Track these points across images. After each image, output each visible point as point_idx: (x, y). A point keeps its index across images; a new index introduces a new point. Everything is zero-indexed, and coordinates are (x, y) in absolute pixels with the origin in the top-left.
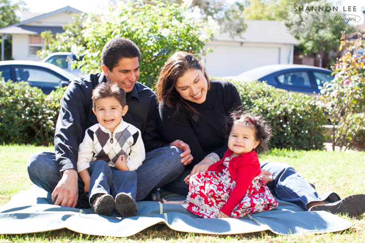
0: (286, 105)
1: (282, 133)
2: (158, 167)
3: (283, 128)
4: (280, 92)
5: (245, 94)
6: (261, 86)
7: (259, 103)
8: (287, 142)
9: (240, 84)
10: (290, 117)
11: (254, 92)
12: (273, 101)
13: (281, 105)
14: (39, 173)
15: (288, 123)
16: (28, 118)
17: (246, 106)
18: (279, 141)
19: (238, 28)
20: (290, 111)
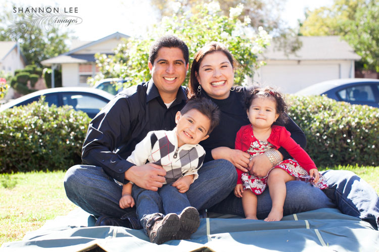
0: (349, 118)
1: (347, 149)
2: (206, 183)
3: (347, 144)
4: (342, 105)
5: (303, 109)
6: (321, 100)
7: (319, 117)
8: (353, 158)
9: (298, 98)
10: (354, 131)
11: (313, 106)
12: (335, 115)
13: (344, 119)
14: (77, 188)
15: (352, 137)
16: (73, 144)
17: (306, 122)
18: (343, 158)
19: (293, 47)
20: (353, 124)
